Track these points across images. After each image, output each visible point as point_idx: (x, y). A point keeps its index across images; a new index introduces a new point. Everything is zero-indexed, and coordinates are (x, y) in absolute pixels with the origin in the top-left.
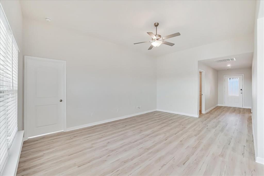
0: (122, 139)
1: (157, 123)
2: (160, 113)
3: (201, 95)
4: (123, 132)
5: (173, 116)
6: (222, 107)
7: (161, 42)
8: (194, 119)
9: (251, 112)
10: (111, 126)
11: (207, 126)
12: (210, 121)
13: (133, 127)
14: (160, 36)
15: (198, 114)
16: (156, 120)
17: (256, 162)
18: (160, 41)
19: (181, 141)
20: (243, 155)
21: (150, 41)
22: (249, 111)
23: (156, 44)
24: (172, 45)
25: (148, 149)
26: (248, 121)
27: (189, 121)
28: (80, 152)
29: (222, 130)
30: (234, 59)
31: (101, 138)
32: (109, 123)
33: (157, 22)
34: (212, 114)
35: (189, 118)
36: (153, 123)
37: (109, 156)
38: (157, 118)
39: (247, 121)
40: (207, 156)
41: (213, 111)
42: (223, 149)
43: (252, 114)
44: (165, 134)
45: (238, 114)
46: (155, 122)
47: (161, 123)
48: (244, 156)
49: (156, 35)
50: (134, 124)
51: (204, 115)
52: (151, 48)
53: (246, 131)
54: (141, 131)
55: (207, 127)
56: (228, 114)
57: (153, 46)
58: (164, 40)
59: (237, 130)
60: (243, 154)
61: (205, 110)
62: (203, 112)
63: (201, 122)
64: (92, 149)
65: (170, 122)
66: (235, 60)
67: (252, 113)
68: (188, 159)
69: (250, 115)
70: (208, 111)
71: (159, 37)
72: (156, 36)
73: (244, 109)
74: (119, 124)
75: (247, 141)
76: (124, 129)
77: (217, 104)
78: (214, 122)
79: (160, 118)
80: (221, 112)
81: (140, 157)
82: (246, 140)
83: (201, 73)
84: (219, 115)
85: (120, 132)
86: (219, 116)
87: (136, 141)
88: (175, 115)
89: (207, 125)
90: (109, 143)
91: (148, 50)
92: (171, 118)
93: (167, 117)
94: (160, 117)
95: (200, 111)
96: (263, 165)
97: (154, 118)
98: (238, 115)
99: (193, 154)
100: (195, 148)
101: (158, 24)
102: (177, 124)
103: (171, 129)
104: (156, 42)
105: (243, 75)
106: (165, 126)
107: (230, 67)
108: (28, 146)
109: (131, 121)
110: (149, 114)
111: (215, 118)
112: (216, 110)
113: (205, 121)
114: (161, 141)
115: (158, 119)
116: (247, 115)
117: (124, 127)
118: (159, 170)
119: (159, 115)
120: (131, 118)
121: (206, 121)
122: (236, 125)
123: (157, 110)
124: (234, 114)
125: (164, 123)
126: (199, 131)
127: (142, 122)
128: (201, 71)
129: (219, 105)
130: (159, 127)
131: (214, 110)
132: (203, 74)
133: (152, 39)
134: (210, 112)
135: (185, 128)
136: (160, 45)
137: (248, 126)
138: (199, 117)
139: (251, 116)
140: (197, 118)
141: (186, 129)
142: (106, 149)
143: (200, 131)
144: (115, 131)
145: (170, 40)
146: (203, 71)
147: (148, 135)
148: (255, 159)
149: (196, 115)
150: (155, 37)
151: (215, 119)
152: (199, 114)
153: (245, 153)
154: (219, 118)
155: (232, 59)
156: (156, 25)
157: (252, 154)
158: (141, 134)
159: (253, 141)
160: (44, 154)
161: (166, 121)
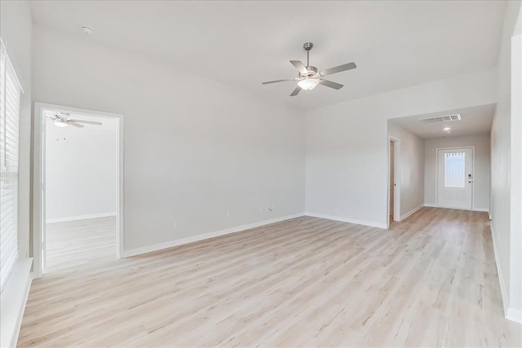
0: (239, 273)
1: (306, 240)
2: (312, 220)
3: (392, 185)
4: (239, 259)
5: (338, 226)
6: (432, 208)
7: (318, 81)
8: (381, 232)
9: (489, 218)
10: (215, 246)
11: (406, 246)
12: (411, 236)
13: (259, 247)
14: (315, 69)
15: (387, 223)
16: (304, 234)
17: (506, 318)
18: (316, 78)
19: (356, 276)
20: (479, 304)
21: (296, 79)
22: (485, 216)
23: (307, 85)
24: (338, 86)
25: (291, 294)
26: (484, 236)
27: (369, 236)
28: (153, 300)
29: (436, 254)
30: (458, 117)
31: (196, 270)
32: (210, 240)
33: (309, 42)
34: (414, 222)
35: (370, 230)
36: (300, 240)
37: (212, 308)
38: (305, 229)
39: (482, 236)
40: (409, 306)
41: (416, 216)
42: (439, 292)
43: (491, 222)
44: (324, 262)
45: (465, 221)
46: (303, 239)
47: (314, 239)
48: (481, 305)
49: (307, 67)
50: (261, 242)
51: (398, 223)
52: (296, 92)
53: (481, 255)
54: (276, 255)
55: (406, 248)
56: (444, 222)
57: (301, 89)
58: (322, 78)
59: (464, 254)
60: (479, 302)
61: (401, 215)
62: (397, 218)
63: (394, 238)
64: (177, 293)
65: (333, 238)
66: (459, 119)
67: (491, 220)
68: (371, 312)
69: (488, 224)
70: (406, 216)
71: (312, 71)
72: (307, 69)
73: (475, 213)
74: (231, 241)
75: (486, 275)
76: (242, 251)
77: (423, 202)
78: (418, 238)
79: (312, 230)
80: (431, 219)
81: (275, 310)
82: (484, 274)
83: (392, 142)
84: (427, 225)
85: (234, 258)
86: (428, 227)
87: (266, 277)
88: (342, 224)
89: (406, 244)
90: (210, 281)
91: (291, 96)
92: (333, 231)
93: (326, 227)
94: (312, 227)
95: (392, 217)
96: (520, 324)
97: (300, 230)
98: (465, 224)
99: (382, 303)
100: (385, 290)
101: (311, 45)
102: (346, 241)
103: (335, 253)
104: (306, 80)
105: (474, 147)
106: (324, 246)
107: (449, 132)
108: (42, 289)
109: (255, 236)
110: (290, 222)
111: (421, 229)
112: (421, 215)
113: (402, 235)
114: (316, 276)
115: (309, 233)
116: (481, 225)
117: (240, 249)
118: (316, 336)
119: (310, 224)
120: (255, 230)
121: (404, 235)
122: (462, 243)
123: (306, 214)
124: (457, 222)
125: (319, 240)
126: (389, 255)
127: (277, 237)
128: (394, 138)
129: (426, 205)
130: (312, 247)
131: (418, 214)
132: (398, 145)
133: (300, 74)
134: (411, 219)
135: (362, 249)
136: (315, 88)
137: (484, 245)
138: (390, 228)
139: (490, 226)
140: (385, 230)
141: (365, 251)
142: (206, 295)
143: (393, 256)
144: (222, 257)
145: (335, 78)
146: (396, 139)
147: (290, 265)
148: (503, 312)
149: (384, 225)
150: (305, 71)
151: (421, 232)
152: (389, 223)
153: (483, 300)
154: (427, 231)
155: (454, 117)
156: (308, 47)
157: (498, 302)
158: (275, 263)
159: (497, 275)
160: (76, 306)
161: (326, 236)
